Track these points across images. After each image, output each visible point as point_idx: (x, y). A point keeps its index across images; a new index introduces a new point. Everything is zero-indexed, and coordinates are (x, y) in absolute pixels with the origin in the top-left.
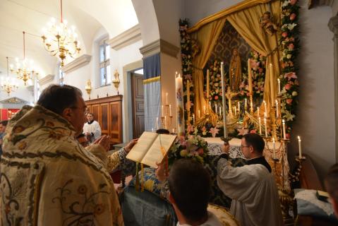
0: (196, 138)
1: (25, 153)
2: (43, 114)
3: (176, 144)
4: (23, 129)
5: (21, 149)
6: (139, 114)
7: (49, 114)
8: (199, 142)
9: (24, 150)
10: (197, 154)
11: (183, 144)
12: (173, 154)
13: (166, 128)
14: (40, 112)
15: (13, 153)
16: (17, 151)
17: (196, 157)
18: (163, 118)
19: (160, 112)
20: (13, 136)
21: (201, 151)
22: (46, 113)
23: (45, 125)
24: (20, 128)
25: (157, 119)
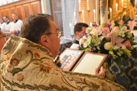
0: (122, 29)
1: (23, 84)
2: (31, 47)
3: (99, 36)
4: (18, 62)
5: (20, 81)
6: (57, 12)
7: (35, 46)
8: (126, 34)
9: (22, 82)
10: (124, 47)
11: (108, 36)
12: (96, 47)
13: (84, 22)
14: (29, 46)
15: (13, 82)
16: (16, 81)
17: (123, 51)
18: (80, 13)
19: (78, 8)
20: (12, 69)
21: (128, 43)
22: (33, 46)
23: (34, 58)
24: (15, 61)
25: (75, 14)
